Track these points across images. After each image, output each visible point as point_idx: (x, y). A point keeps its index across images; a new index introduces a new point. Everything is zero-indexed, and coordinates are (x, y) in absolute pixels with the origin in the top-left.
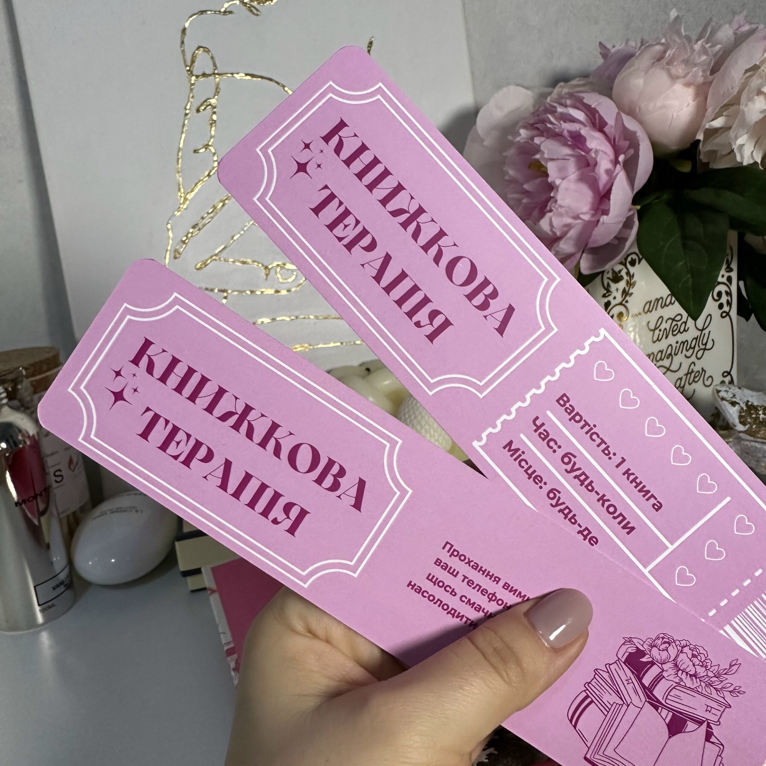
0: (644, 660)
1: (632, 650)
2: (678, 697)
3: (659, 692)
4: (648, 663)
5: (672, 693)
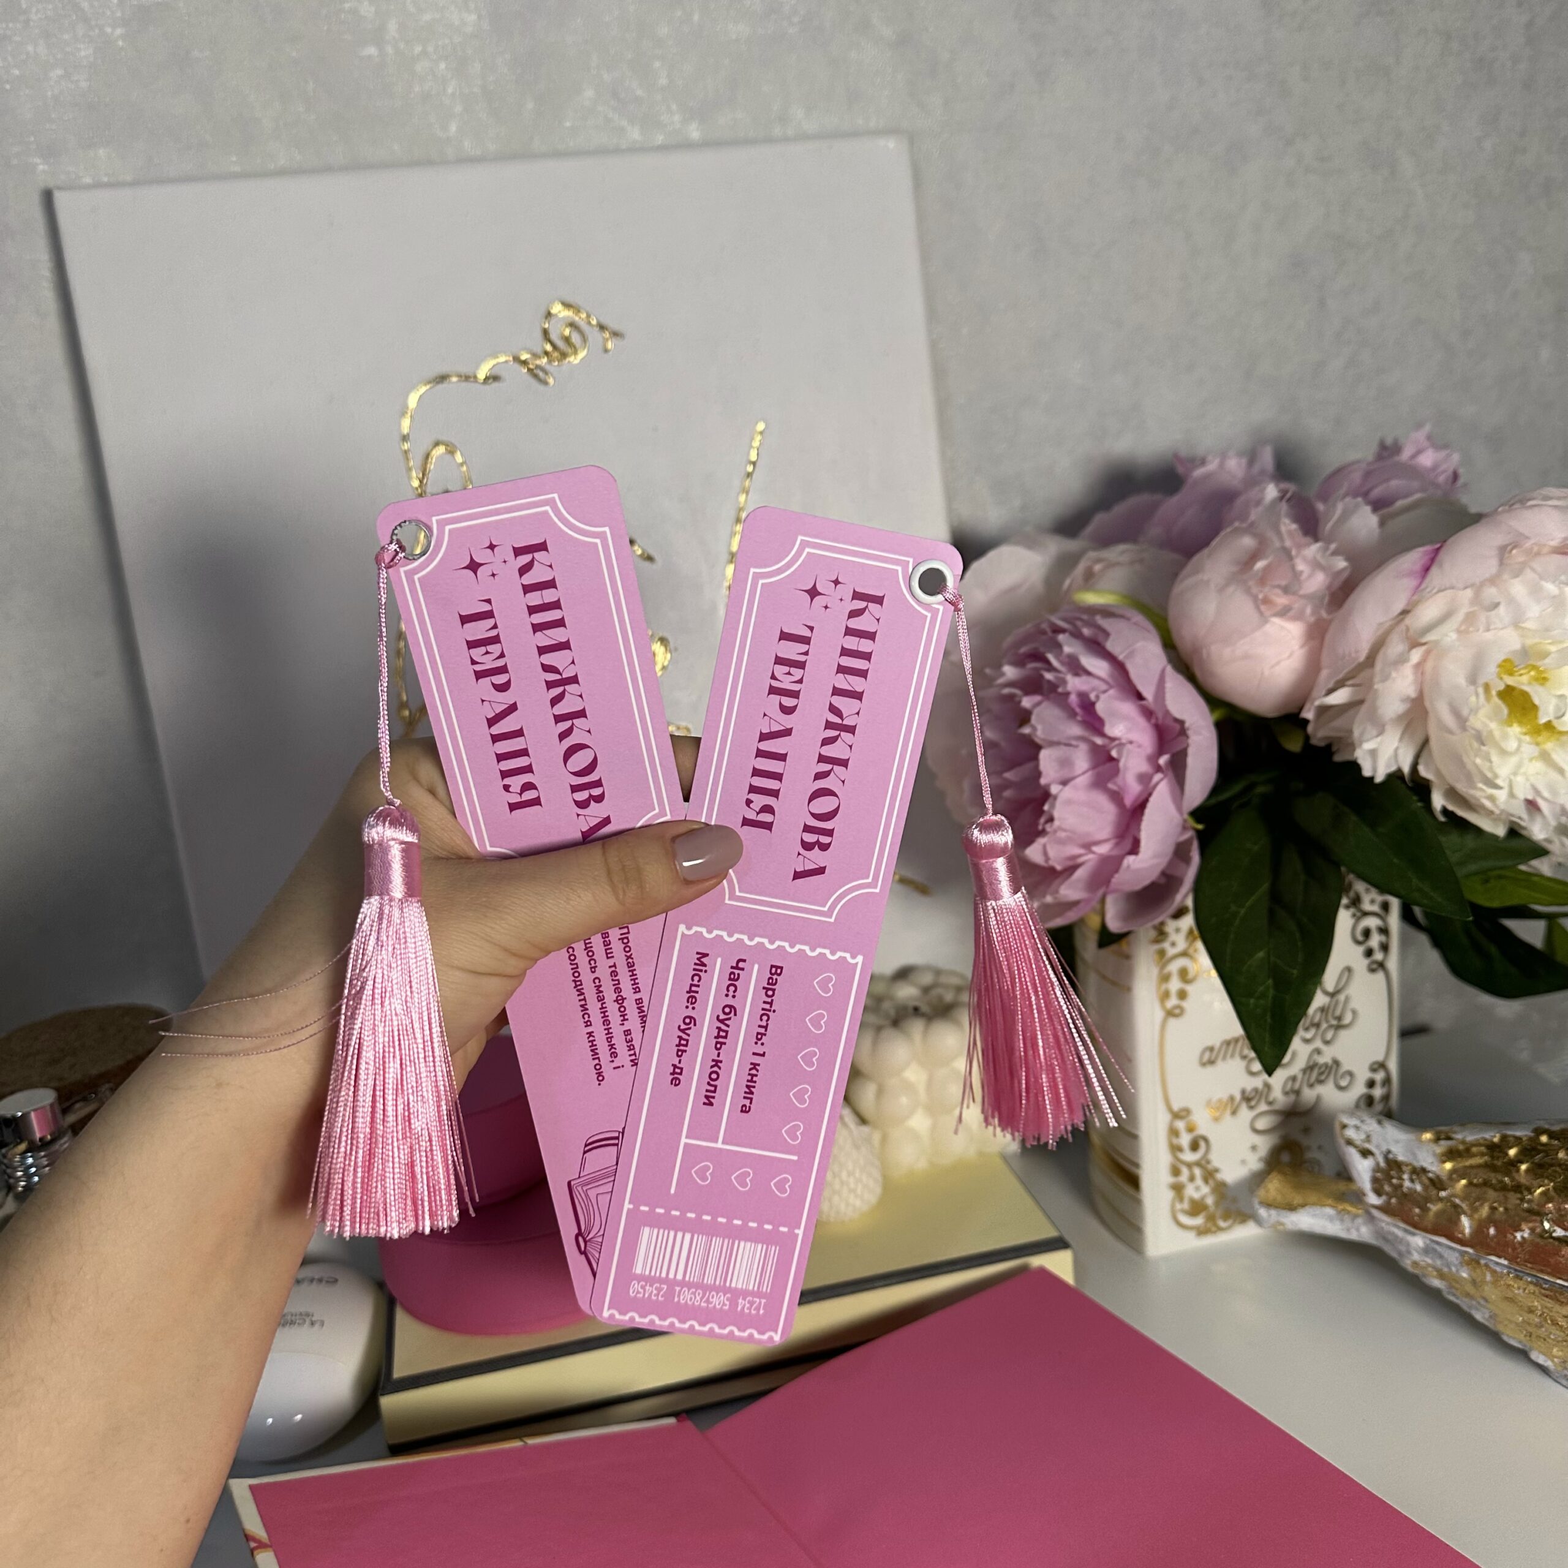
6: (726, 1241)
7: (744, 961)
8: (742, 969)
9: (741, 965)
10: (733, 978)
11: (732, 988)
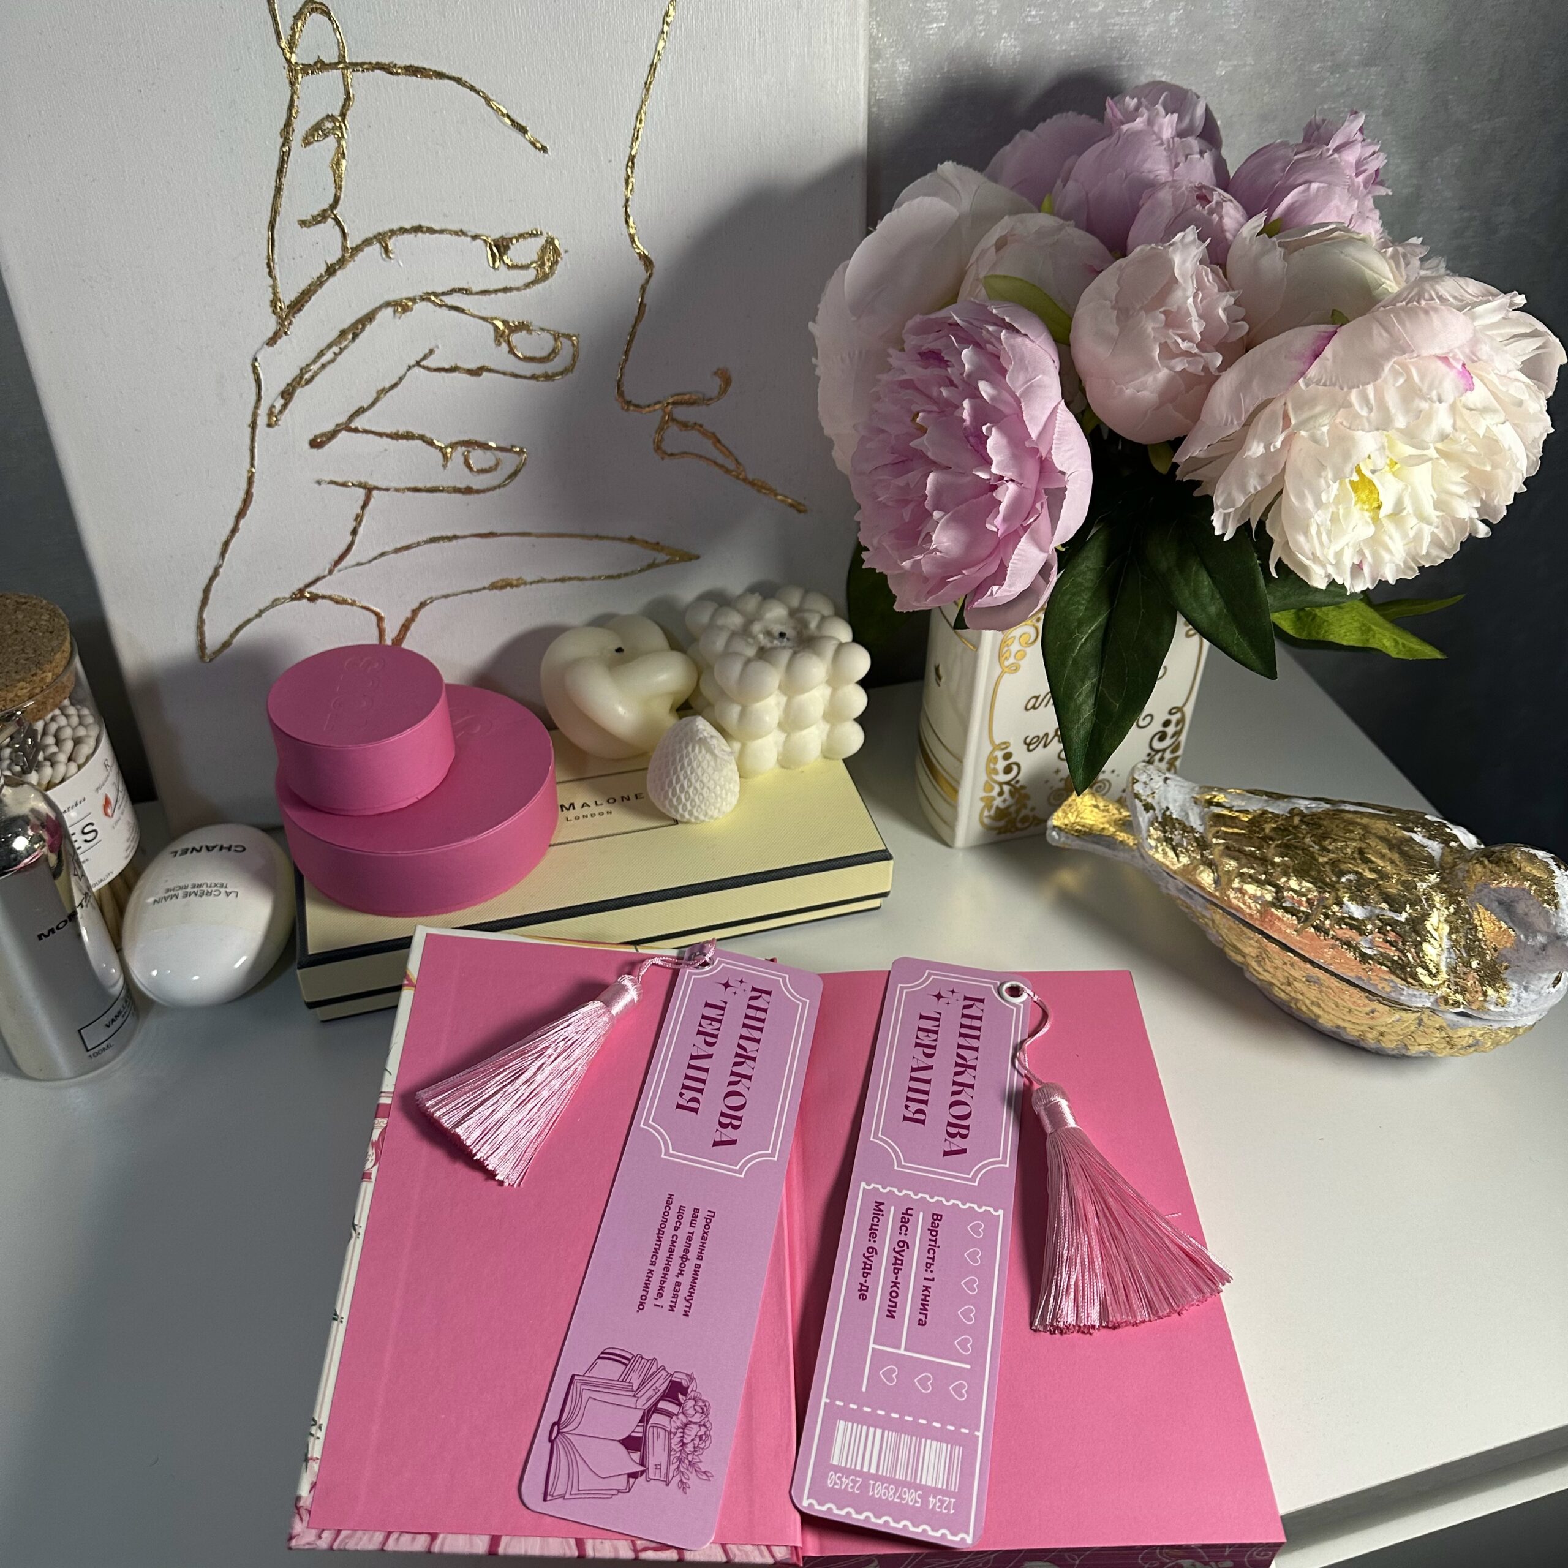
0: (680, 1396)
1: (685, 1384)
2: (658, 1437)
3: (656, 1418)
4: (678, 1400)
5: (659, 1430)
7: (912, 1209)
8: (911, 1215)
9: (909, 1212)
10: (904, 1222)
11: (904, 1229)
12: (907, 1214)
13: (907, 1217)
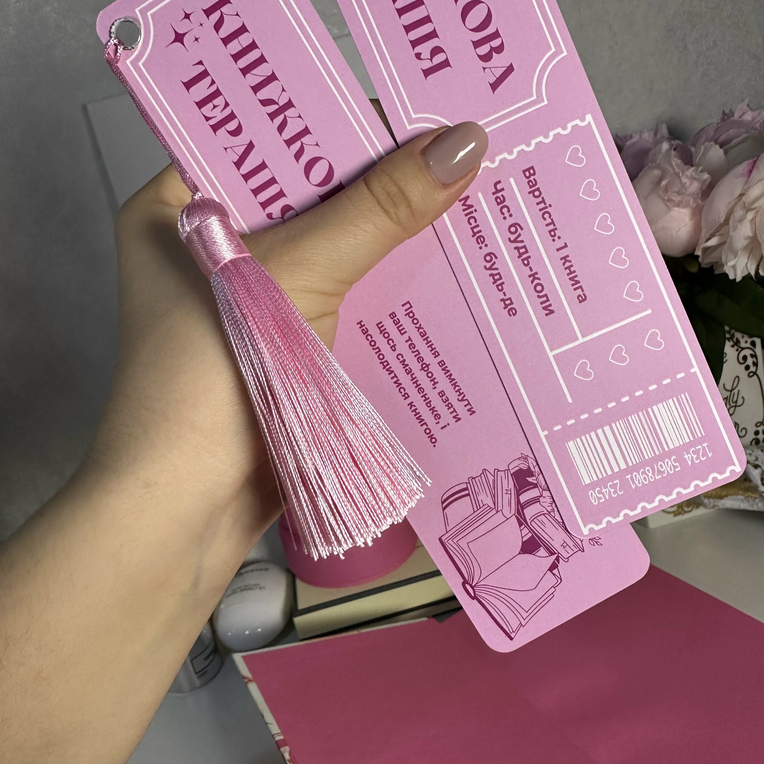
0: (530, 479)
1: (522, 467)
2: (544, 524)
3: (529, 513)
4: (531, 483)
5: (539, 518)
6: (640, 414)
7: (499, 182)
8: (503, 189)
9: (499, 187)
10: (501, 202)
11: (505, 210)
12: (497, 191)
13: (499, 195)
